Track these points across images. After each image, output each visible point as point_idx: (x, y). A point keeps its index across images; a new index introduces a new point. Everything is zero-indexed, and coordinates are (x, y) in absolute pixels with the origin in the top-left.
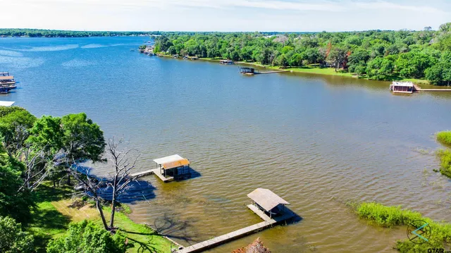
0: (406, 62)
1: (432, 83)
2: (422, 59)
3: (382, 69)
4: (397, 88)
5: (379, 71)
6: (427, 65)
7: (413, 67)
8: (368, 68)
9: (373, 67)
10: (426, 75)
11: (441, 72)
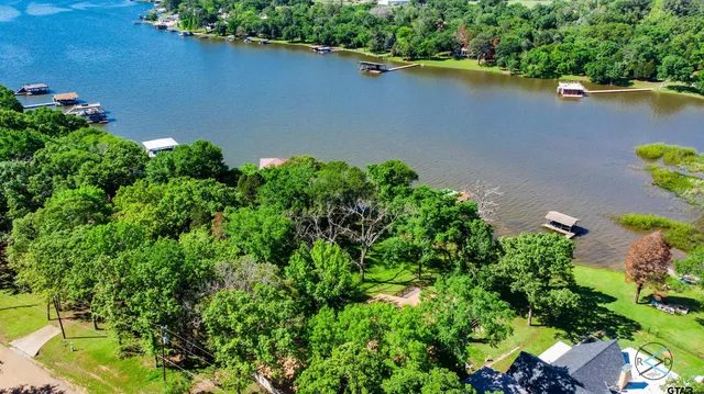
0: (564, 55)
1: (594, 82)
2: (582, 53)
3: (541, 65)
4: (566, 91)
5: (536, 67)
6: (587, 59)
7: (572, 62)
8: (523, 63)
9: (530, 61)
10: (588, 72)
11: (605, 69)
